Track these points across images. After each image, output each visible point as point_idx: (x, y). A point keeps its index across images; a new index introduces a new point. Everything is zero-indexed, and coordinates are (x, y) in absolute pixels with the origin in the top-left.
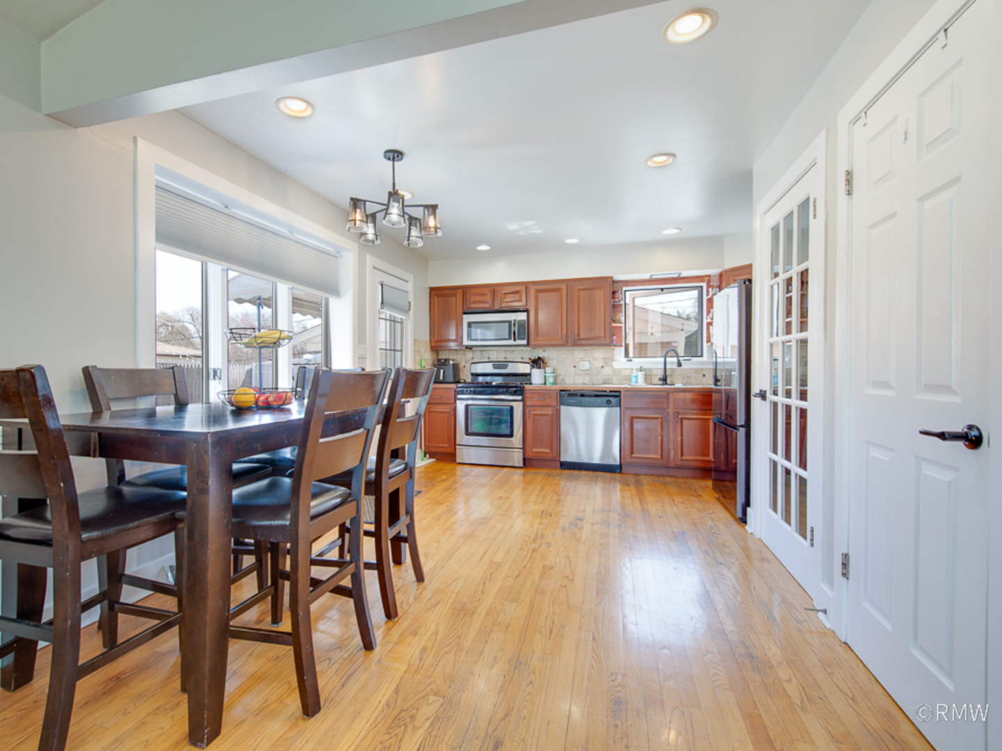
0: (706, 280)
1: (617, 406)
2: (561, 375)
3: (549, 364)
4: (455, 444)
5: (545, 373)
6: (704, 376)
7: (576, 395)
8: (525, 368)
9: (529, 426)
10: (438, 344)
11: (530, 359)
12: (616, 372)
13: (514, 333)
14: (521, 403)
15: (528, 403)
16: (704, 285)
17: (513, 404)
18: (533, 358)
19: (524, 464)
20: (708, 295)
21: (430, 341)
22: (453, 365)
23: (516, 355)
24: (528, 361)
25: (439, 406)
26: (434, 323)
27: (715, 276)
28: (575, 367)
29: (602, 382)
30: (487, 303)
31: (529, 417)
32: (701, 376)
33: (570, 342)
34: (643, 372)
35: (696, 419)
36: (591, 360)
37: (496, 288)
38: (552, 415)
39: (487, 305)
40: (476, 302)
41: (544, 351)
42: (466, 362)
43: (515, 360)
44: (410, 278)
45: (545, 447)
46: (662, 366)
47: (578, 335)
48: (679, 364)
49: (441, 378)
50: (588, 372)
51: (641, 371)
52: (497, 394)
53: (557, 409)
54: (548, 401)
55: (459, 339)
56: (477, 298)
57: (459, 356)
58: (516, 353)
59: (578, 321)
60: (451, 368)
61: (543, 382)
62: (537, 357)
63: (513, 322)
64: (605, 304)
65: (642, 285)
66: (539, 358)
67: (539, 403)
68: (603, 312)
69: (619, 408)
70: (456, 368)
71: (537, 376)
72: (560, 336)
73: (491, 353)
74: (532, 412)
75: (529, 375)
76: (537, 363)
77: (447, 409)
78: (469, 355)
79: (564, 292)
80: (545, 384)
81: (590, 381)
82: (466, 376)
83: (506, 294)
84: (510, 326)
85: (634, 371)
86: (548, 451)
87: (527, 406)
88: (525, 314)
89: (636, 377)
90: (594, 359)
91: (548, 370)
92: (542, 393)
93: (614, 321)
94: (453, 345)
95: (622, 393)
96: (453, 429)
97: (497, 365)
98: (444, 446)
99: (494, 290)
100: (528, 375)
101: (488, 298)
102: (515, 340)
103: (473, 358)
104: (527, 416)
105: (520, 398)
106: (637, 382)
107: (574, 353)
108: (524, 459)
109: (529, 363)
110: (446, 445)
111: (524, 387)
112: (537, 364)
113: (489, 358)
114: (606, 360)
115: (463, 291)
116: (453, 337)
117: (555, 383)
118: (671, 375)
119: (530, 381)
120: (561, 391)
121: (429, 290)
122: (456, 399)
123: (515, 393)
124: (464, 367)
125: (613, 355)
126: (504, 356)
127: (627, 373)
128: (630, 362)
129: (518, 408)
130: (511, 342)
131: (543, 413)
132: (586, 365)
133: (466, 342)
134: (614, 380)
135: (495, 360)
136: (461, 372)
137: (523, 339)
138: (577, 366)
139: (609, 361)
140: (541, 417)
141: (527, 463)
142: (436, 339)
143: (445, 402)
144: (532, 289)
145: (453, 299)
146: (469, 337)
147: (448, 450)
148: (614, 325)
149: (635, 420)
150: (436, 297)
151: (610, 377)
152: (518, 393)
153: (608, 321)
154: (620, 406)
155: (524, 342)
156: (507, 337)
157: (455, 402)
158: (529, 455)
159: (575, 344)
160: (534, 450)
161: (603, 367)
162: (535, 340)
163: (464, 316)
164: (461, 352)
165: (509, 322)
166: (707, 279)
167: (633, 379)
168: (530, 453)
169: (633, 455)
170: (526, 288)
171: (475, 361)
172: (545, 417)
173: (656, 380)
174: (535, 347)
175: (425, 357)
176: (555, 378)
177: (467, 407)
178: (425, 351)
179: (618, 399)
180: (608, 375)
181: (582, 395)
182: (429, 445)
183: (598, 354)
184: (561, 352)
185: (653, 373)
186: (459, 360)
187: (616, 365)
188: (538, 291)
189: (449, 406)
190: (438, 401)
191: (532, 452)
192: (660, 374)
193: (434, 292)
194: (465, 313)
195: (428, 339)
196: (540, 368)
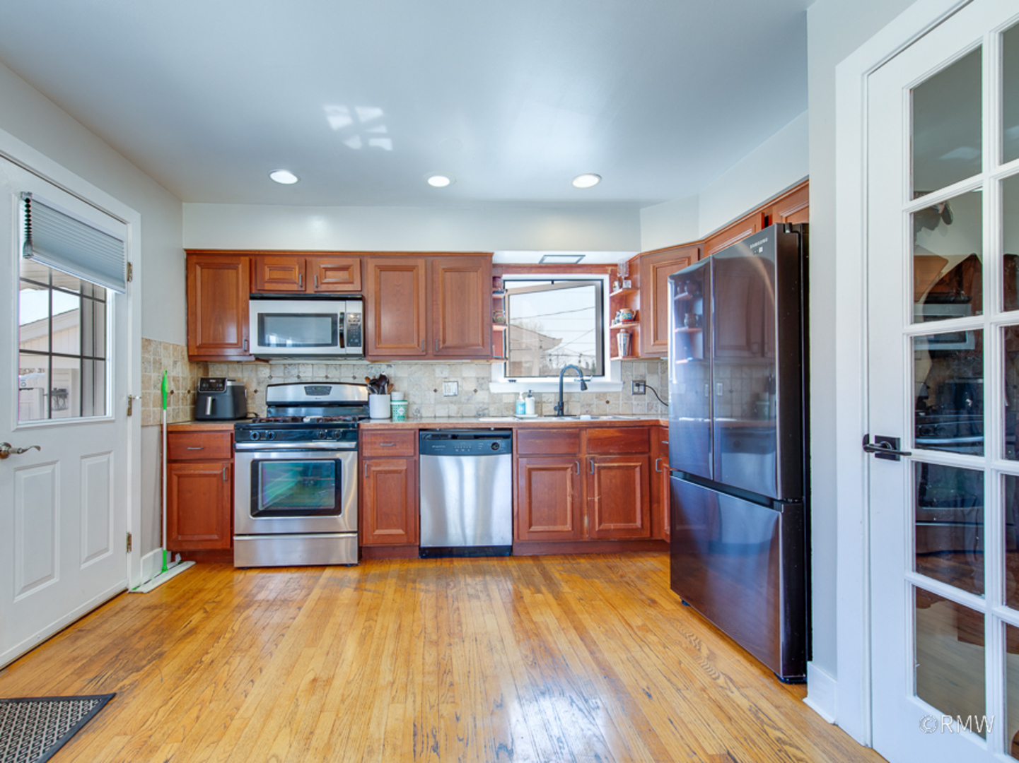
0: (609, 272)
1: (507, 453)
2: (414, 403)
3: (396, 386)
4: (232, 534)
5: (391, 400)
6: (608, 402)
7: (445, 437)
8: (361, 393)
9: (368, 492)
10: (203, 352)
11: (367, 378)
12: (496, 398)
13: (342, 335)
14: (356, 452)
15: (366, 453)
16: (606, 278)
17: (338, 455)
18: (371, 378)
19: (360, 557)
20: (611, 291)
21: (188, 346)
22: (233, 388)
23: (345, 371)
24: (365, 382)
25: (201, 466)
26: (196, 314)
27: (623, 265)
28: (435, 391)
29: (474, 413)
30: (295, 283)
31: (368, 477)
32: (604, 402)
33: (430, 351)
34: (532, 398)
35: (618, 467)
36: (459, 380)
37: (309, 259)
38: (406, 470)
39: (295, 287)
40: (272, 281)
41: (389, 366)
42: (259, 383)
43: (342, 381)
44: (134, 218)
45: (396, 527)
46: (557, 390)
47: (444, 342)
48: (584, 387)
49: (208, 412)
50: (455, 398)
51: (529, 396)
52: (310, 438)
53: (415, 461)
54: (400, 450)
55: (242, 343)
56: (277, 275)
57: (246, 374)
58: (343, 369)
59: (444, 318)
60: (229, 393)
61: (389, 416)
62: (377, 377)
63: (339, 316)
64: (483, 294)
65: (529, 273)
66: (383, 378)
67: (386, 452)
68: (480, 307)
69: (510, 456)
70: (239, 394)
71: (379, 407)
72: (416, 343)
73: (302, 369)
74: (373, 469)
75: (367, 403)
76: (379, 384)
77: (217, 469)
78: (264, 371)
79: (422, 272)
80: (391, 418)
81: (458, 413)
82: (258, 408)
83: (327, 269)
84: (334, 324)
85: (521, 397)
86: (401, 532)
87: (365, 458)
88: (360, 303)
89: (524, 405)
90: (464, 378)
91: (396, 395)
92: (389, 435)
93: (495, 322)
94: (232, 354)
95: (514, 431)
96: (229, 505)
97: (313, 388)
98: (209, 539)
99: (306, 261)
100: (364, 405)
101: (296, 274)
102: (342, 346)
103: (271, 377)
104: (365, 474)
105: (353, 444)
106: (524, 413)
107: (434, 370)
108: (360, 549)
109: (366, 385)
110: (216, 537)
111: (358, 425)
112: (378, 386)
113: (299, 377)
114: (481, 381)
115: (251, 261)
116: (232, 339)
117: (406, 417)
118: (568, 402)
119: (369, 414)
120: (420, 430)
121: (184, 255)
122: (233, 450)
123: (344, 437)
124: (256, 391)
125: (490, 373)
126: (324, 375)
127: (510, 399)
128: (513, 383)
129: (349, 461)
130: (337, 350)
131: (392, 468)
132: (453, 388)
133: (255, 348)
134: (492, 410)
135: (310, 381)
136: (250, 401)
137: (357, 345)
138: (439, 390)
139: (484, 381)
140: (389, 475)
141: (366, 554)
142: (199, 342)
143: (211, 456)
144: (371, 265)
145: (232, 273)
146: (262, 342)
147: (219, 546)
148: (496, 328)
149: (534, 473)
150: (198, 268)
151: (485, 406)
152: (349, 435)
153: (487, 320)
154: (512, 453)
155: (359, 350)
156: (330, 342)
157: (233, 456)
158: (369, 541)
159: (438, 356)
160: (378, 532)
161: (475, 391)
162: (376, 348)
163: (251, 302)
164: (250, 367)
165: (333, 316)
166: (610, 268)
167: (520, 409)
168: (371, 537)
169: (532, 529)
170: (361, 261)
171: (274, 381)
172: (395, 475)
173: (550, 408)
174: (377, 359)
175: (173, 374)
176: (407, 408)
177: (255, 464)
178: (175, 363)
179: (509, 440)
180: (483, 403)
181: (454, 437)
182: (180, 538)
183: (469, 371)
184: (414, 368)
185: (544, 400)
186: (245, 380)
187: (494, 388)
188: (382, 269)
189: (219, 464)
190: (198, 456)
191: (373, 536)
192: (553, 400)
193: (194, 259)
194: (252, 298)
195: (183, 343)
196: (383, 393)
